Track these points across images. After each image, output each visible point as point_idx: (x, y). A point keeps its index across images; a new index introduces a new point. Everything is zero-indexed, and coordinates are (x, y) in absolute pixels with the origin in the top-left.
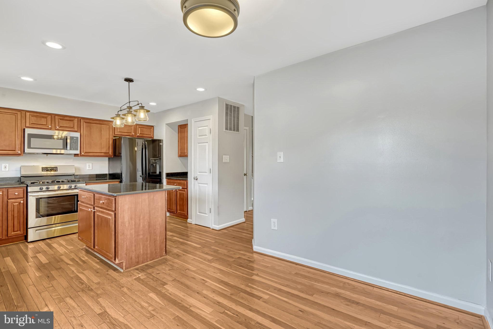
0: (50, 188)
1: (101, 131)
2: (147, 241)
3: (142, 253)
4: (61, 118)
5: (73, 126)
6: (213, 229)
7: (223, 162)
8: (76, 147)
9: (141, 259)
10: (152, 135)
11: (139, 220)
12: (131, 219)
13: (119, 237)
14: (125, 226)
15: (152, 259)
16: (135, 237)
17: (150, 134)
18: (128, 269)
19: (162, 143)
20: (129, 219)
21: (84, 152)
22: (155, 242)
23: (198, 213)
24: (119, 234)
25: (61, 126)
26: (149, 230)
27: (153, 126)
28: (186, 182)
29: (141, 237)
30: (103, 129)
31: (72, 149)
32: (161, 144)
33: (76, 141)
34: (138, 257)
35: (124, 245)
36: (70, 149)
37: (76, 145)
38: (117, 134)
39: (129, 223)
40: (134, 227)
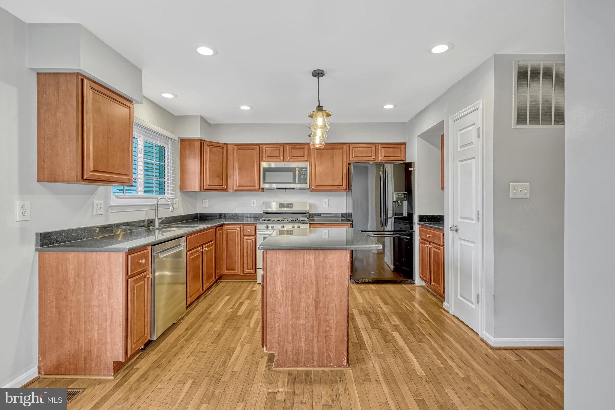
0: (275, 227)
1: (333, 157)
2: (313, 331)
3: (304, 348)
4: (292, 147)
5: (304, 155)
6: (483, 341)
7: (510, 197)
8: (305, 180)
9: (302, 358)
10: (403, 157)
11: (300, 293)
12: (287, 290)
13: (269, 314)
14: (276, 299)
15: (321, 364)
16: (292, 319)
17: (400, 155)
18: (281, 366)
19: (414, 167)
20: (283, 289)
21: (315, 186)
22: (326, 336)
23: (459, 297)
24: (268, 309)
25: (292, 157)
26: (316, 313)
27: (404, 144)
28: (442, 234)
29: (303, 322)
30: (335, 155)
31: (302, 182)
32: (412, 169)
33: (305, 173)
34: (297, 354)
35: (275, 327)
36: (299, 183)
37: (305, 177)
38: (352, 160)
39: (283, 295)
40: (290, 302)
